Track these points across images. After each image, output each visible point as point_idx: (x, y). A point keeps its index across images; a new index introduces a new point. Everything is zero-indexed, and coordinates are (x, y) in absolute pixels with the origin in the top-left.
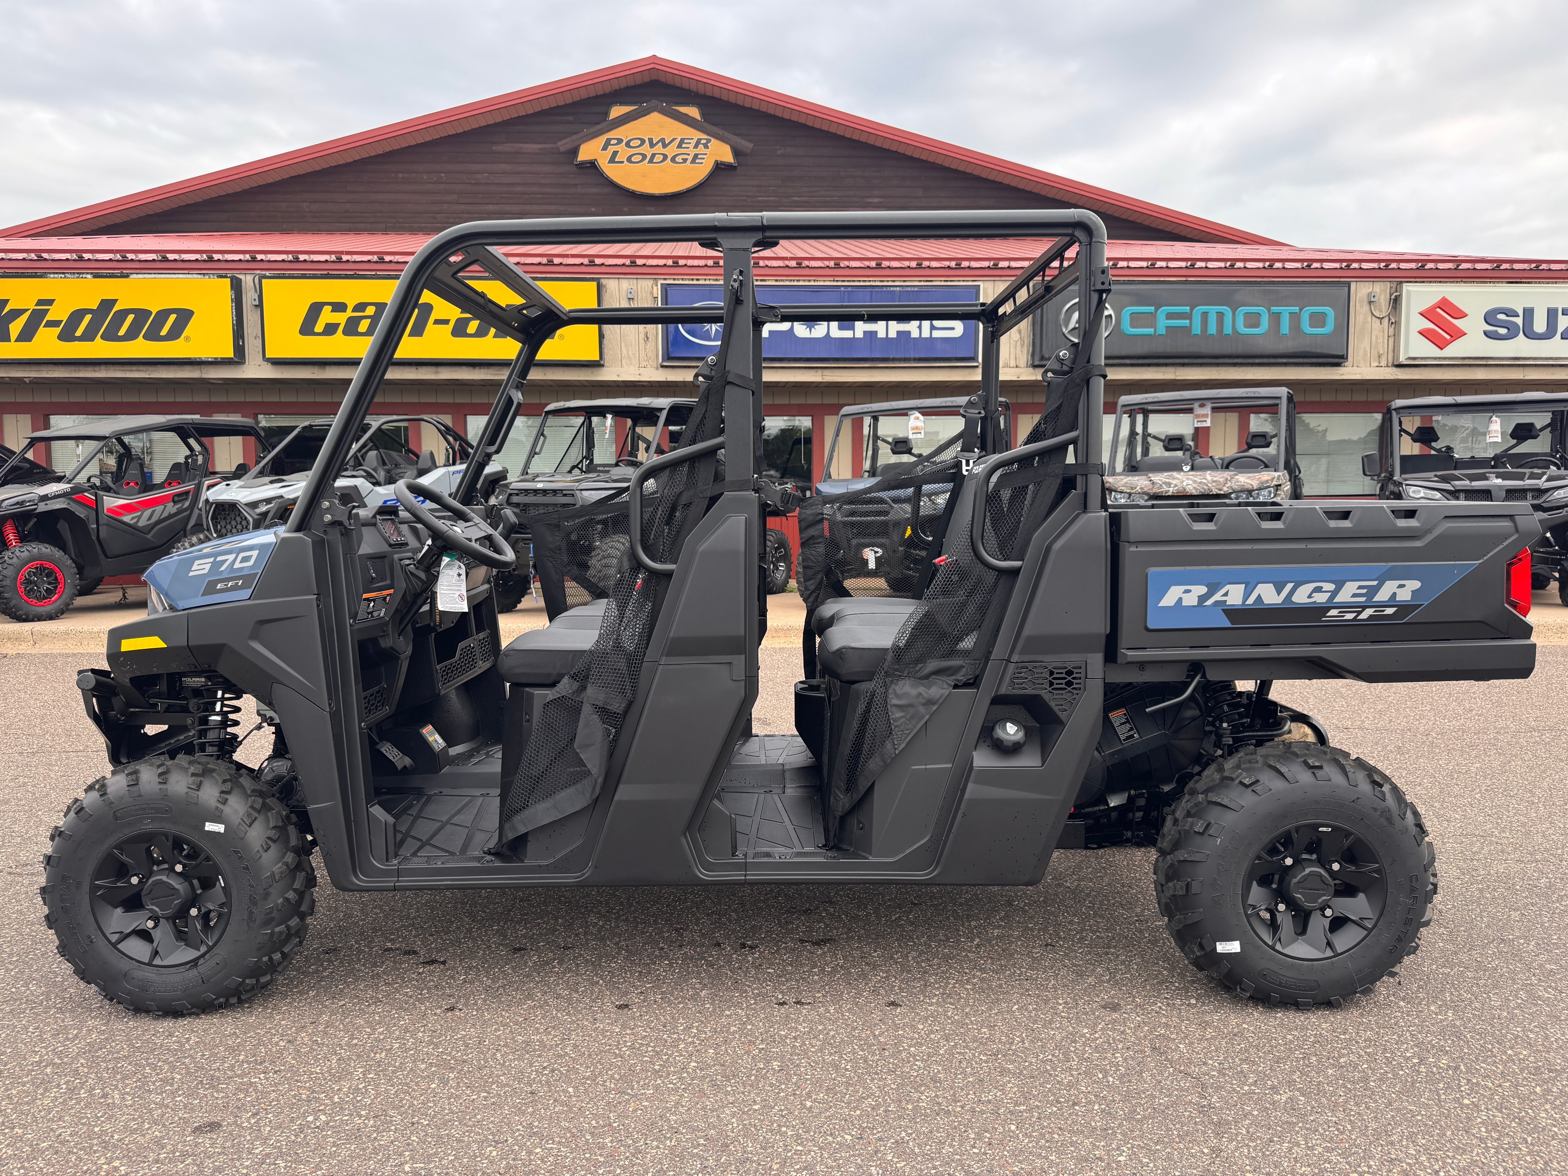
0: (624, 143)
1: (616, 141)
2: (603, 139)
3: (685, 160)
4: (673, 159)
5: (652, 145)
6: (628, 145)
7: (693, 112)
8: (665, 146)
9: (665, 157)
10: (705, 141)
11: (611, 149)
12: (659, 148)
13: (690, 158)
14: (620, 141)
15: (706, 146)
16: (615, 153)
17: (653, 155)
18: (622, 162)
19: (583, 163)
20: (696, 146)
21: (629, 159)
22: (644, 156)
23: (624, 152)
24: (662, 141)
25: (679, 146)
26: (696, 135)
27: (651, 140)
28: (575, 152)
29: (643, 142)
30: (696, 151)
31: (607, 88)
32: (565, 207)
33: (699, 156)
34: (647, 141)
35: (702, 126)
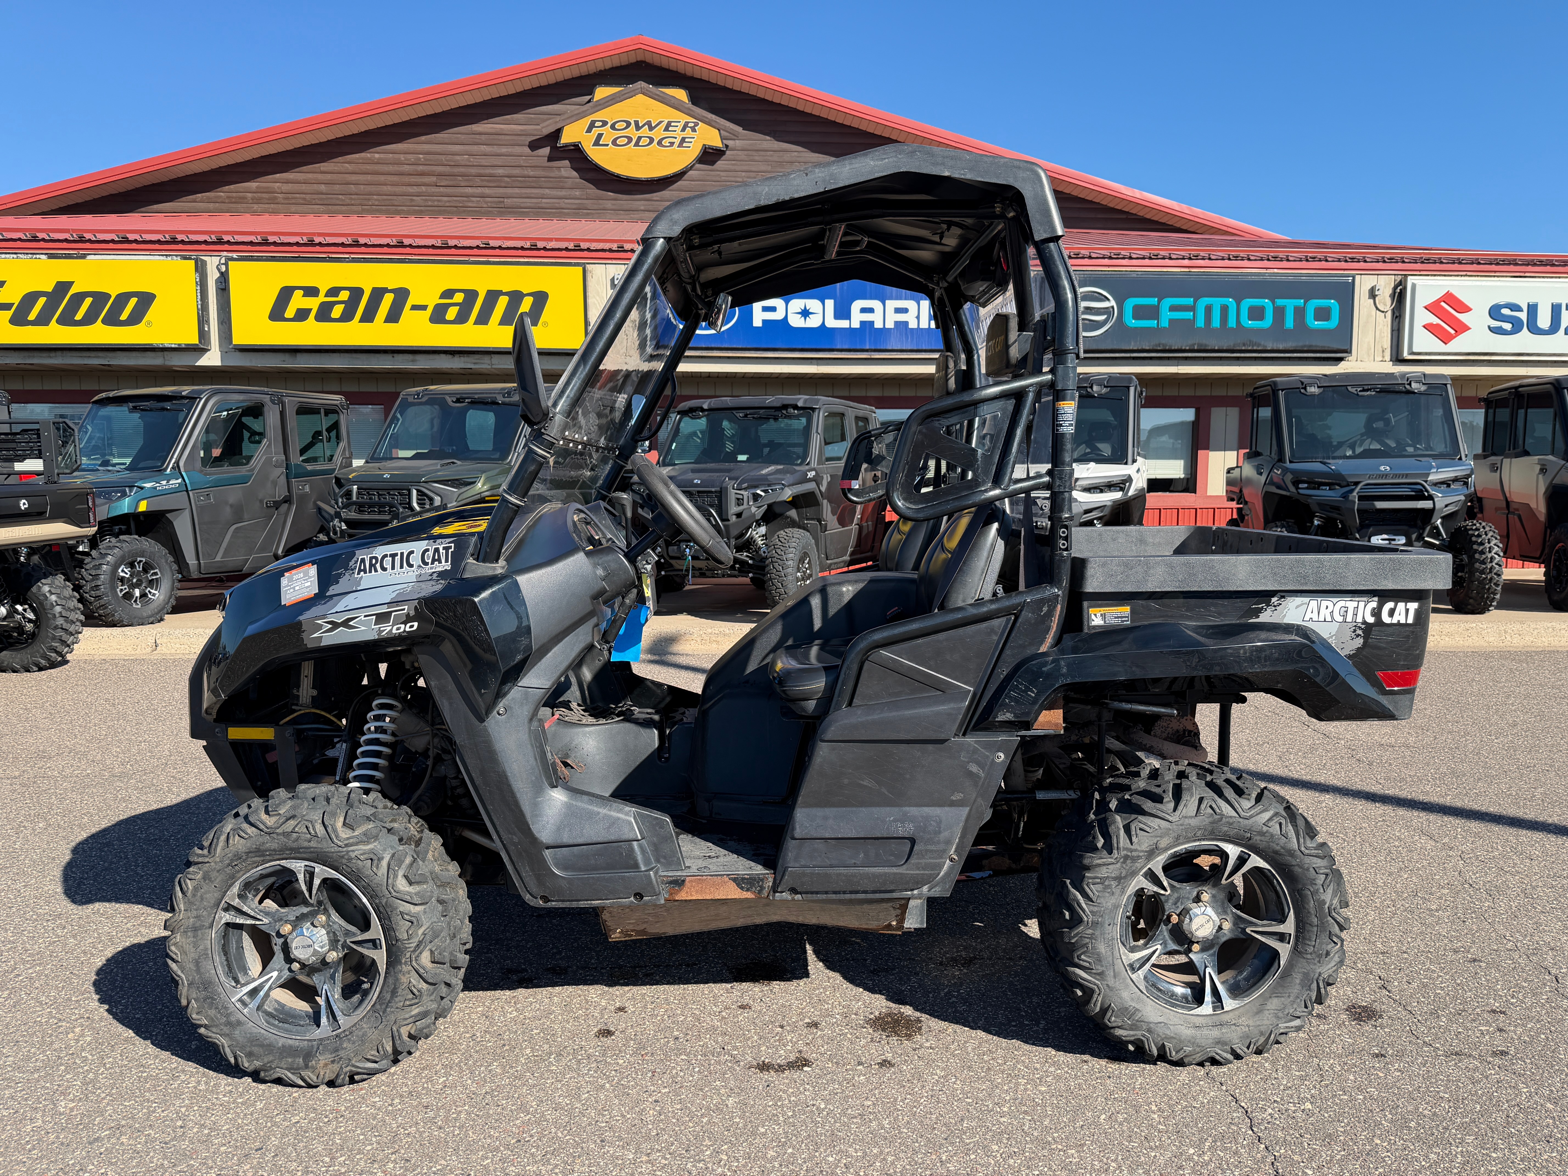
0: (609, 125)
1: (601, 124)
2: (587, 121)
3: (672, 144)
4: (660, 143)
5: (638, 128)
6: (613, 127)
7: (681, 94)
8: (651, 128)
9: (652, 140)
10: (690, 125)
11: (595, 132)
12: (645, 132)
13: (677, 142)
14: (605, 123)
15: (694, 130)
16: (600, 136)
17: (639, 138)
18: (607, 145)
19: (566, 145)
20: (683, 130)
21: (614, 143)
22: (630, 139)
23: (608, 135)
24: (649, 123)
25: (666, 129)
26: (684, 118)
27: (637, 123)
28: (558, 133)
29: (628, 124)
30: (684, 134)
31: (592, 68)
32: (547, 191)
33: (687, 140)
34: (633, 123)
35: (689, 109)
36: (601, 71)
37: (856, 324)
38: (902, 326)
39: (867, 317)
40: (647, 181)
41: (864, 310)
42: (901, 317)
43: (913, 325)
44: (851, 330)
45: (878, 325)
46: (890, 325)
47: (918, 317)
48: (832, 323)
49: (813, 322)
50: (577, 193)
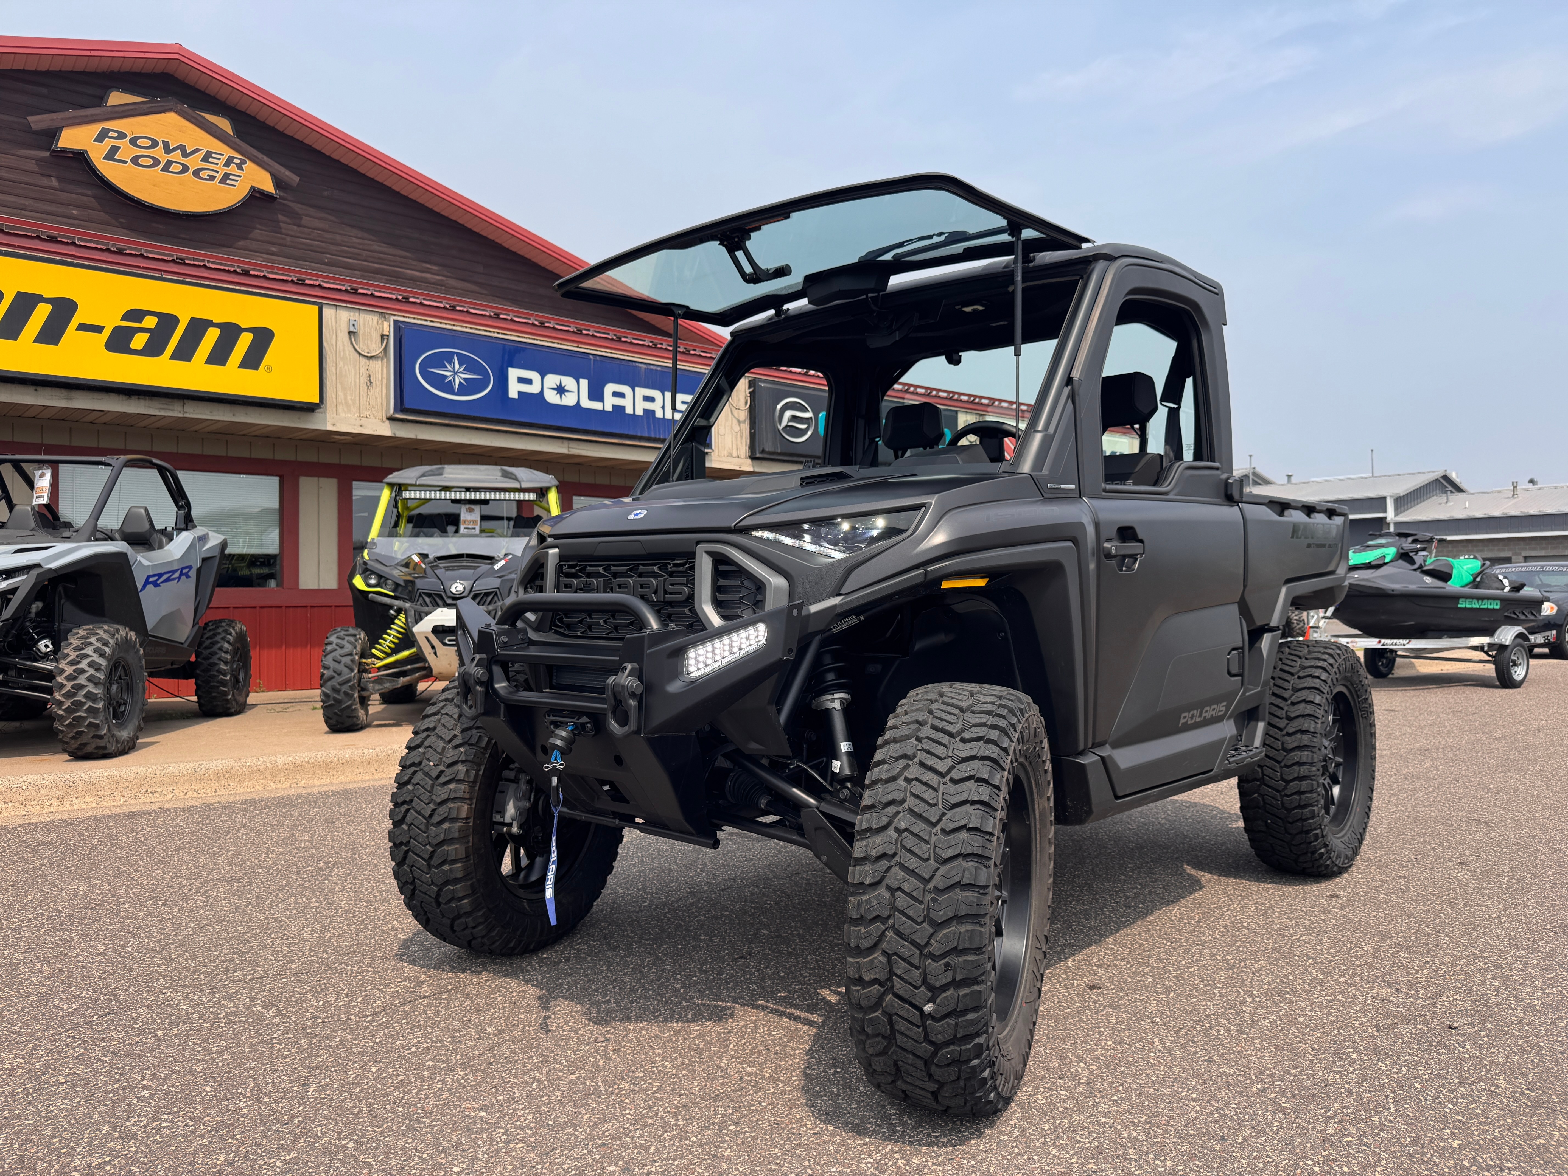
0: (128, 139)
1: (116, 135)
2: (97, 128)
3: (212, 178)
4: (196, 173)
5: (167, 150)
6: (133, 142)
7: (224, 124)
8: (185, 155)
9: (185, 169)
10: (239, 161)
11: (108, 143)
12: (177, 156)
13: (219, 176)
14: (122, 136)
15: (240, 167)
16: (114, 150)
17: (169, 163)
18: (126, 162)
19: (65, 151)
20: (227, 164)
21: (135, 160)
22: (156, 162)
23: (126, 151)
24: (182, 148)
25: (205, 159)
26: (228, 152)
27: (166, 144)
28: (53, 134)
29: (155, 144)
30: (227, 170)
31: (104, 66)
32: (31, 202)
33: (231, 177)
34: (161, 143)
35: (235, 143)
36: (112, 72)
37: (609, 408)
38: (649, 414)
39: (619, 401)
40: (178, 214)
41: (616, 394)
42: (649, 406)
43: (659, 414)
44: (603, 412)
45: (629, 410)
46: (639, 412)
47: (663, 407)
48: (586, 403)
49: (569, 400)
50: (74, 212)
